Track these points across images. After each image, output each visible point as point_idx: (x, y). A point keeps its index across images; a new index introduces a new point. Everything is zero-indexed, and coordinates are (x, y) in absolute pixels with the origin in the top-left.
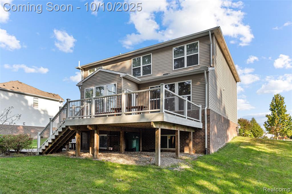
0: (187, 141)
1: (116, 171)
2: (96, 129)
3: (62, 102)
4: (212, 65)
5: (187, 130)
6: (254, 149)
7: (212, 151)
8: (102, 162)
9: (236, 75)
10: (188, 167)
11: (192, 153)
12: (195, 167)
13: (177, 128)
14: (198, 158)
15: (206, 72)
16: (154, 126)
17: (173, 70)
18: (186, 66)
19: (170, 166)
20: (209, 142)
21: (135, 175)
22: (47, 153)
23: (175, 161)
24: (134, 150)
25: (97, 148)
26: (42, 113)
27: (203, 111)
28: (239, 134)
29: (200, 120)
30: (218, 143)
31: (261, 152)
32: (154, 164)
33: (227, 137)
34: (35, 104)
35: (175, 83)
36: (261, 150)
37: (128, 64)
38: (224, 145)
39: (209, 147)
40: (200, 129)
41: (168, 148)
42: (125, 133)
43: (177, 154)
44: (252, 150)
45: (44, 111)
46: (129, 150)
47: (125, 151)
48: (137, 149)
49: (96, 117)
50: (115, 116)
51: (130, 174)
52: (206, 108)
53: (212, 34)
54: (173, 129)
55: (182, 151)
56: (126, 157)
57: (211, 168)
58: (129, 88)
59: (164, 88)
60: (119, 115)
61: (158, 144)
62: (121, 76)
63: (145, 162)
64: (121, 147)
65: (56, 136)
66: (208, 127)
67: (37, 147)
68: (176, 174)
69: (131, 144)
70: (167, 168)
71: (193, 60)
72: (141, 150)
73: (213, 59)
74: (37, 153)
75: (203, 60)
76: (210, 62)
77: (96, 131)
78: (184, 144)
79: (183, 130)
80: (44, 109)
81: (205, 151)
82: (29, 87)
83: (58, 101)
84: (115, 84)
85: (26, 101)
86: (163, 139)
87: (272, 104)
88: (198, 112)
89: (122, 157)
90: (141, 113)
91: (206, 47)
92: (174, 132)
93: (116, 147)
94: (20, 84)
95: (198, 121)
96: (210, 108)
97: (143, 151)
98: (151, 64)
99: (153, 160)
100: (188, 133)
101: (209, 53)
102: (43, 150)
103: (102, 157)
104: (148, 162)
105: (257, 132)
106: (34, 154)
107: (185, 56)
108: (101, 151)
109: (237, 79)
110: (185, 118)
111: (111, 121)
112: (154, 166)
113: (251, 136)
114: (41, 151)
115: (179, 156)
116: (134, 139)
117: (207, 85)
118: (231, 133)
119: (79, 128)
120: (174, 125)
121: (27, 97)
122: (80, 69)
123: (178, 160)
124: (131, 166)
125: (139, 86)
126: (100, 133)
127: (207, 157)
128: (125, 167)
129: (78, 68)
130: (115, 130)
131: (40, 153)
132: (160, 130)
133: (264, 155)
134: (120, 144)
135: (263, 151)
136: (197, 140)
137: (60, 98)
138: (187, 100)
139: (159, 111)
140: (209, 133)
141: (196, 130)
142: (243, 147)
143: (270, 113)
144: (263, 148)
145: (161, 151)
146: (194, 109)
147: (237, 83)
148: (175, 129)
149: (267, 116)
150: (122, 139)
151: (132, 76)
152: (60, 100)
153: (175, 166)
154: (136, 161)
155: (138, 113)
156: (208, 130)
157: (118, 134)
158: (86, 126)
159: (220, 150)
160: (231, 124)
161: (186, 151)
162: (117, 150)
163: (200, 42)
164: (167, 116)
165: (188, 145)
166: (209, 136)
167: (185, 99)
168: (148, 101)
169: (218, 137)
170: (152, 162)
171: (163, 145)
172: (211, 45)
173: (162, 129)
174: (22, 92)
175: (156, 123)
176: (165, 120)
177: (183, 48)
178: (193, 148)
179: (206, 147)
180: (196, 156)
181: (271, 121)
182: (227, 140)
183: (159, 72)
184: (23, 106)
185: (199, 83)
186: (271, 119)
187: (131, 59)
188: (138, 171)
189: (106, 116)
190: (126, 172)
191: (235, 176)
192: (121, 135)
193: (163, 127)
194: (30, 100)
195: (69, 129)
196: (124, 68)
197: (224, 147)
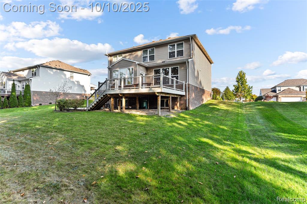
0: (176, 103)
1: (137, 118)
2: (124, 96)
3: (90, 75)
4: (191, 57)
5: (175, 96)
6: (218, 107)
7: (191, 108)
8: (128, 114)
9: (210, 60)
10: (175, 116)
11: (179, 109)
12: (179, 116)
13: (170, 95)
14: (181, 112)
15: (187, 62)
16: (157, 95)
17: (168, 58)
18: (176, 57)
19: (165, 115)
20: (189, 103)
21: (147, 119)
22: (92, 110)
23: (168, 113)
24: (144, 108)
25: (124, 107)
26: (76, 83)
27: (186, 85)
28: (213, 99)
29: (184, 90)
30: (195, 104)
31: (221, 109)
32: (157, 115)
33: (202, 100)
34: (72, 77)
35: (169, 67)
36: (221, 108)
37: (140, 53)
38: (200, 105)
39: (189, 106)
40: (184, 95)
41: (165, 107)
42: (139, 98)
43: (170, 110)
44: (216, 108)
45: (77, 82)
46: (141, 108)
47: (139, 109)
48: (146, 107)
49: (124, 89)
50: (135, 89)
51: (145, 119)
52: (187, 83)
53: (192, 38)
54: (167, 96)
55: (173, 108)
56: (141, 111)
57: (187, 116)
58: (141, 71)
59: (162, 75)
60: (137, 88)
61: (159, 104)
62: (136, 63)
63: (152, 114)
64: (137, 106)
65: (99, 100)
66: (189, 94)
67: (86, 106)
68: (168, 119)
69: (143, 104)
70: (164, 116)
71: (180, 53)
72: (148, 108)
73: (192, 53)
74: (87, 110)
75: (186, 53)
76: (190, 56)
77: (123, 97)
78: (174, 104)
79: (173, 96)
80: (77, 80)
81: (187, 109)
82: (67, 65)
83: (87, 75)
84: (133, 68)
85: (65, 75)
86: (162, 102)
87: (237, 77)
88: (182, 85)
89: (138, 111)
90: (150, 87)
91: (188, 46)
92: (168, 97)
93: (133, 106)
94: (60, 63)
95: (183, 91)
96: (190, 83)
97: (150, 108)
98: (155, 54)
99: (156, 113)
100: (177, 98)
101: (190, 49)
102: (91, 108)
103: (127, 112)
104: (154, 114)
105: (230, 96)
106: (85, 110)
107: (176, 51)
108: (126, 109)
109: (211, 62)
110: (174, 89)
111: (133, 91)
112: (157, 116)
113: (220, 99)
114: (89, 109)
115: (171, 111)
116: (144, 102)
117: (188, 69)
118: (206, 98)
119: (113, 95)
120: (168, 94)
121: (65, 72)
122: (107, 55)
123: (170, 113)
124: (145, 116)
125: (148, 69)
126: (126, 98)
127: (187, 111)
128: (142, 116)
129: (106, 55)
130: (134, 96)
131: (89, 110)
132: (160, 96)
133: (221, 111)
134: (136, 104)
135: (222, 108)
136: (182, 102)
137: (88, 72)
138: (175, 80)
139: (159, 87)
140: (189, 98)
141: (182, 96)
142: (211, 106)
143: (236, 83)
144: (223, 107)
145: (161, 109)
146: (180, 84)
147: (212, 64)
148: (169, 96)
149: (234, 86)
150: (137, 102)
151: (143, 63)
152: (89, 74)
153: (168, 116)
154: (146, 113)
155: (148, 88)
156: (189, 96)
157: (135, 98)
158: (118, 94)
159: (196, 108)
160: (205, 91)
161: (176, 109)
162: (134, 108)
163: (184, 42)
164: (164, 89)
165: (177, 105)
166: (189, 99)
167: (174, 79)
168: (153, 78)
169: (195, 100)
170: (156, 114)
171: (162, 105)
172: (191, 45)
173: (161, 96)
174: (62, 68)
175: (158, 93)
176: (163, 92)
177: (174, 45)
178: (179, 107)
179: (187, 106)
180: (181, 111)
181: (236, 89)
182: (202, 102)
183: (159, 59)
184: (62, 78)
185: (183, 68)
186: (236, 88)
187: (141, 50)
188: (149, 117)
189: (130, 88)
190: (142, 118)
191: (198, 119)
192: (137, 99)
193: (162, 95)
194: (68, 74)
195: (107, 96)
196: (137, 56)
197: (199, 107)
